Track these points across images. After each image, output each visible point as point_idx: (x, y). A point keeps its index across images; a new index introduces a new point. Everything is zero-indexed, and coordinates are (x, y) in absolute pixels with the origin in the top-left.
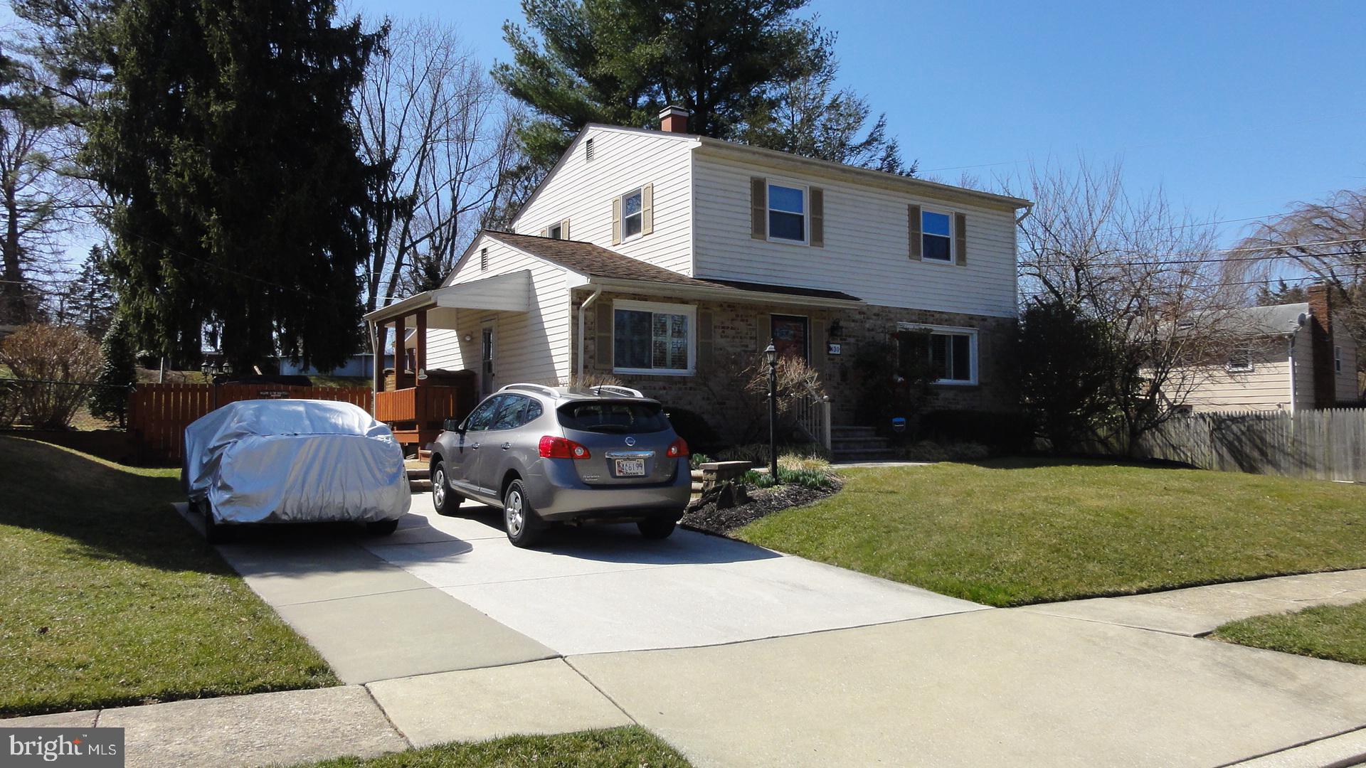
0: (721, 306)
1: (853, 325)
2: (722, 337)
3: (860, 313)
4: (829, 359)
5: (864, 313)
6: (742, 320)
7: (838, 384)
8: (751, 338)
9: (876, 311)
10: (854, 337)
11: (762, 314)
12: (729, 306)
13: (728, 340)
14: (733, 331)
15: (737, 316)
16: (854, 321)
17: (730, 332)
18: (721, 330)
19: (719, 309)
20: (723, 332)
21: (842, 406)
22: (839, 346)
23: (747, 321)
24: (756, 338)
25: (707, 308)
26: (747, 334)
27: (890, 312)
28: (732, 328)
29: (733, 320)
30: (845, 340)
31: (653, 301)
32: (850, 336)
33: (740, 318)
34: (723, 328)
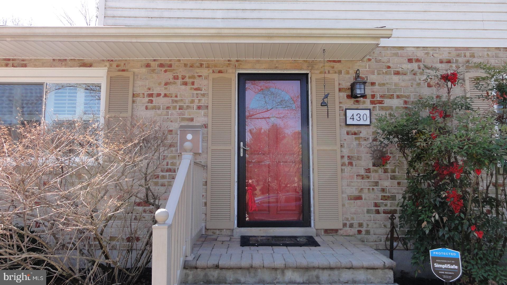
0: (148, 66)
1: (396, 78)
2: (147, 108)
3: (410, 61)
4: (348, 134)
5: (418, 60)
6: (185, 84)
7: (368, 170)
8: (199, 108)
9: (445, 56)
10: (398, 97)
11: (220, 72)
12: (161, 65)
13: (159, 112)
14: (166, 99)
15: (176, 78)
16: (397, 73)
17: (161, 101)
18: (147, 99)
19: (144, 70)
20: (151, 101)
21: (376, 205)
22: (367, 112)
23: (193, 83)
24: (207, 107)
25: (123, 70)
26: (193, 102)
27: (473, 56)
28: (165, 95)
29: (166, 84)
30: (381, 102)
31: (35, 66)
32: (391, 97)
33: (179, 81)
34: (151, 95)
